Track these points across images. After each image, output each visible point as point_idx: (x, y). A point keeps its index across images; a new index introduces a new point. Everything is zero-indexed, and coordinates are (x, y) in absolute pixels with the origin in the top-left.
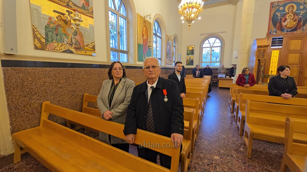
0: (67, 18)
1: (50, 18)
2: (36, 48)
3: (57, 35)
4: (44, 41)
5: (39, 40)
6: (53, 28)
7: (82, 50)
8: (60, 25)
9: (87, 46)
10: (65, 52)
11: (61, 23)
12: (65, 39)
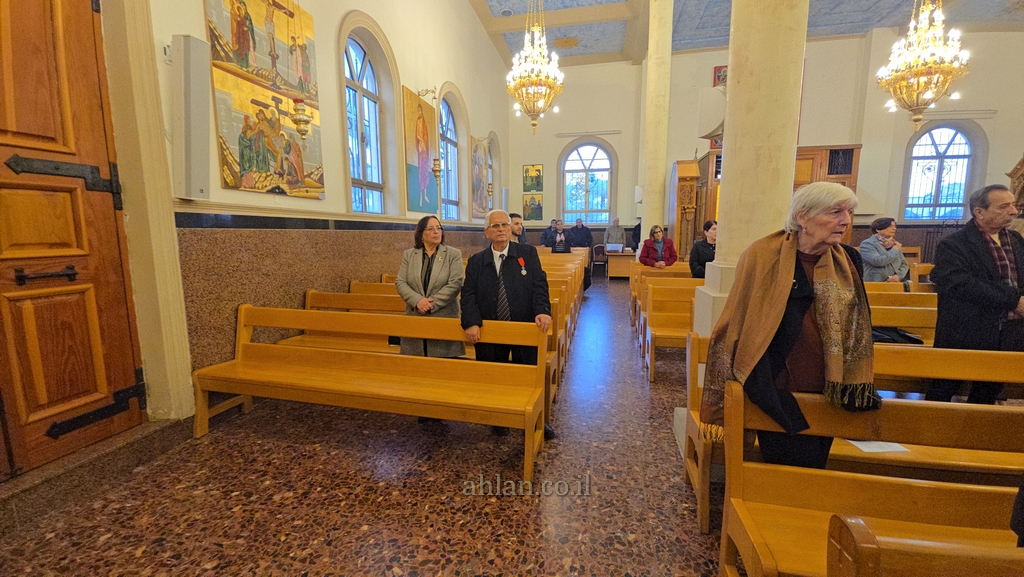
0: (273, 113)
1: (247, 118)
2: (226, 185)
3: (258, 156)
4: (237, 168)
5: (230, 168)
6: (250, 140)
7: (300, 187)
8: (262, 131)
9: (309, 176)
10: (272, 191)
11: (265, 127)
12: (272, 163)
